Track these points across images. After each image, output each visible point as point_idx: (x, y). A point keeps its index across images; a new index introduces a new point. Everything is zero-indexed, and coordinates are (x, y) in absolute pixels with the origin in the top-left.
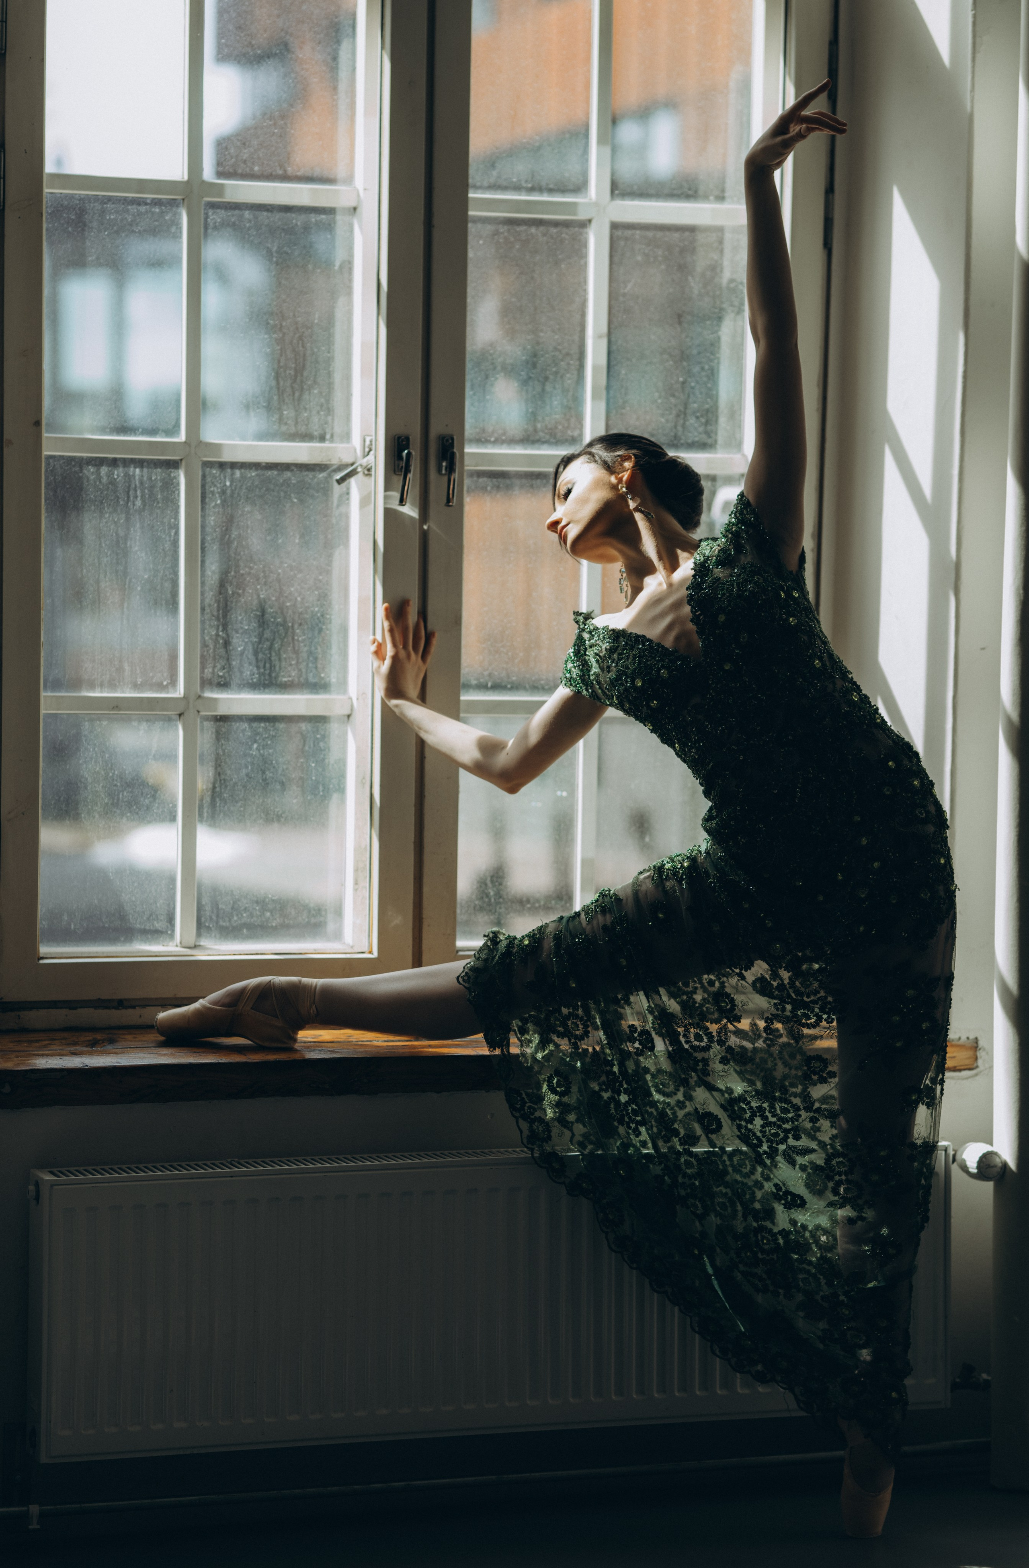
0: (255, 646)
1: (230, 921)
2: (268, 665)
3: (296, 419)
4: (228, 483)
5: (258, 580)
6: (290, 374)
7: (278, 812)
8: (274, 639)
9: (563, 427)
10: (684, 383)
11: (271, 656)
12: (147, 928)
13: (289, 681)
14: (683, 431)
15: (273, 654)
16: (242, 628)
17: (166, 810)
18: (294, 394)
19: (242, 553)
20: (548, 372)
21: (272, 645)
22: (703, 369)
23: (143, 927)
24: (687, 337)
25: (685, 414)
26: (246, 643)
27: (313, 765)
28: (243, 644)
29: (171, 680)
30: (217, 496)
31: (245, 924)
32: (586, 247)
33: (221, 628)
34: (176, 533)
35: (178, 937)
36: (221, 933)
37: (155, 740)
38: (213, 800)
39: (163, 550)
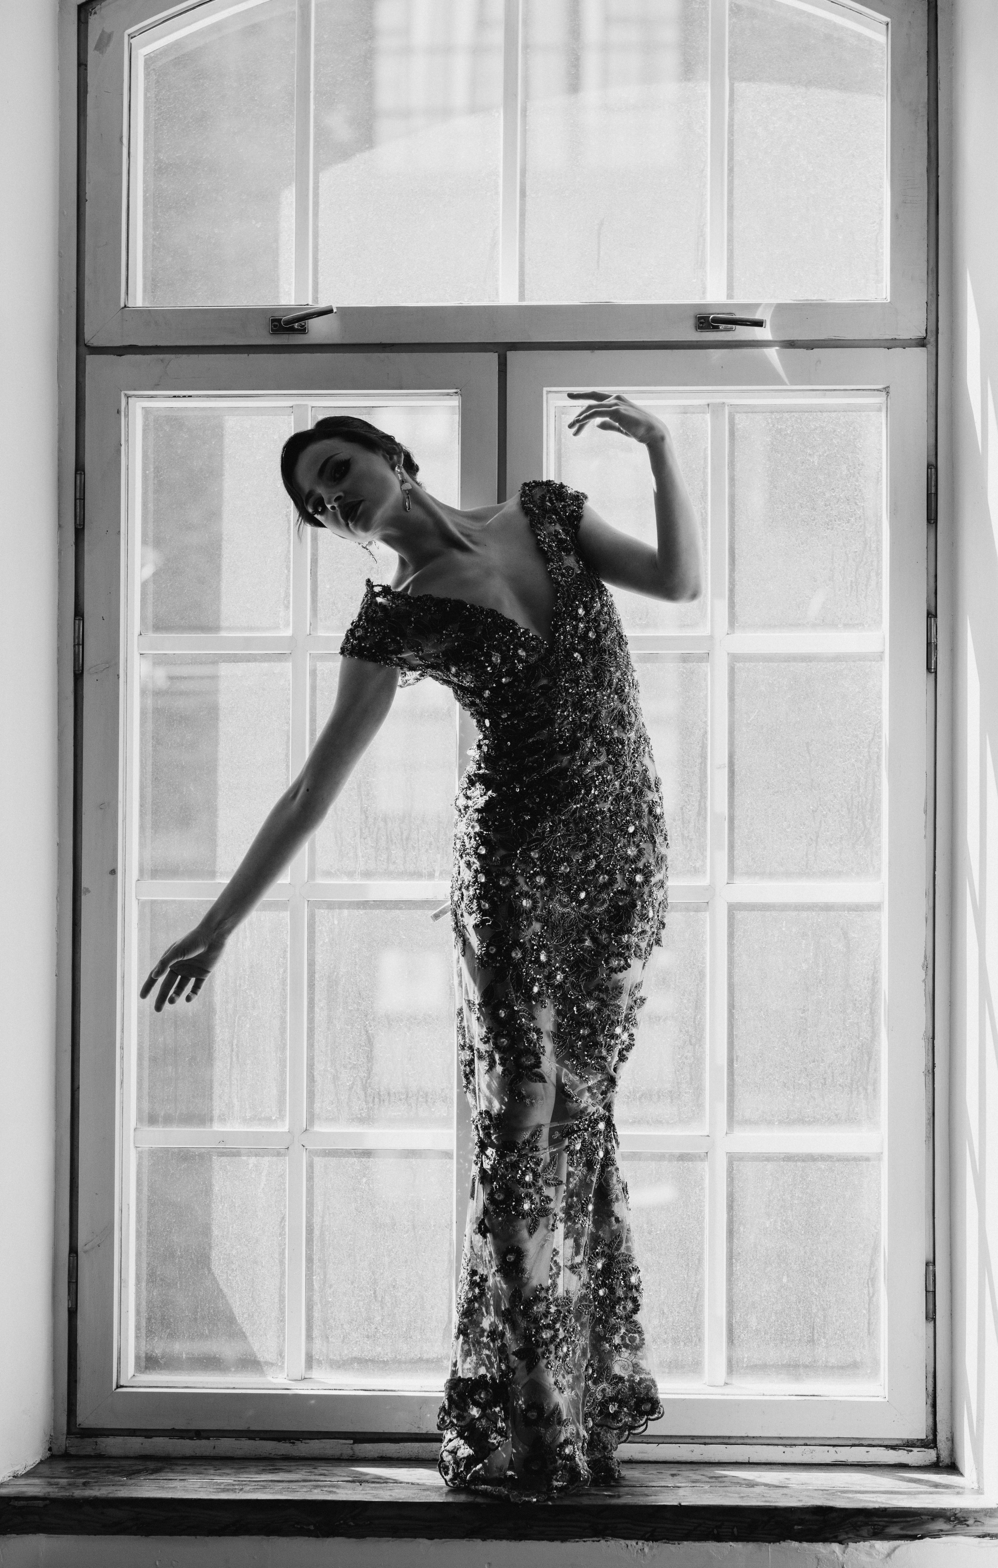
0: (364, 1082)
1: (340, 1355)
3: (405, 858)
4: (336, 922)
7: (388, 1246)
9: (685, 858)
10: (814, 811)
11: (380, 1091)
13: (398, 1115)
14: (815, 860)
15: (383, 1089)
16: (350, 1062)
17: (275, 1243)
18: (402, 833)
19: (350, 990)
22: (835, 796)
24: (817, 765)
25: (817, 842)
26: (355, 1078)
27: (424, 1200)
28: (352, 1079)
29: (280, 1115)
30: (325, 934)
31: (355, 1358)
32: (705, 680)
33: (329, 1064)
34: (285, 972)
35: (286, 1370)
36: (331, 1367)
37: (264, 1174)
38: (322, 1233)
39: (272, 988)
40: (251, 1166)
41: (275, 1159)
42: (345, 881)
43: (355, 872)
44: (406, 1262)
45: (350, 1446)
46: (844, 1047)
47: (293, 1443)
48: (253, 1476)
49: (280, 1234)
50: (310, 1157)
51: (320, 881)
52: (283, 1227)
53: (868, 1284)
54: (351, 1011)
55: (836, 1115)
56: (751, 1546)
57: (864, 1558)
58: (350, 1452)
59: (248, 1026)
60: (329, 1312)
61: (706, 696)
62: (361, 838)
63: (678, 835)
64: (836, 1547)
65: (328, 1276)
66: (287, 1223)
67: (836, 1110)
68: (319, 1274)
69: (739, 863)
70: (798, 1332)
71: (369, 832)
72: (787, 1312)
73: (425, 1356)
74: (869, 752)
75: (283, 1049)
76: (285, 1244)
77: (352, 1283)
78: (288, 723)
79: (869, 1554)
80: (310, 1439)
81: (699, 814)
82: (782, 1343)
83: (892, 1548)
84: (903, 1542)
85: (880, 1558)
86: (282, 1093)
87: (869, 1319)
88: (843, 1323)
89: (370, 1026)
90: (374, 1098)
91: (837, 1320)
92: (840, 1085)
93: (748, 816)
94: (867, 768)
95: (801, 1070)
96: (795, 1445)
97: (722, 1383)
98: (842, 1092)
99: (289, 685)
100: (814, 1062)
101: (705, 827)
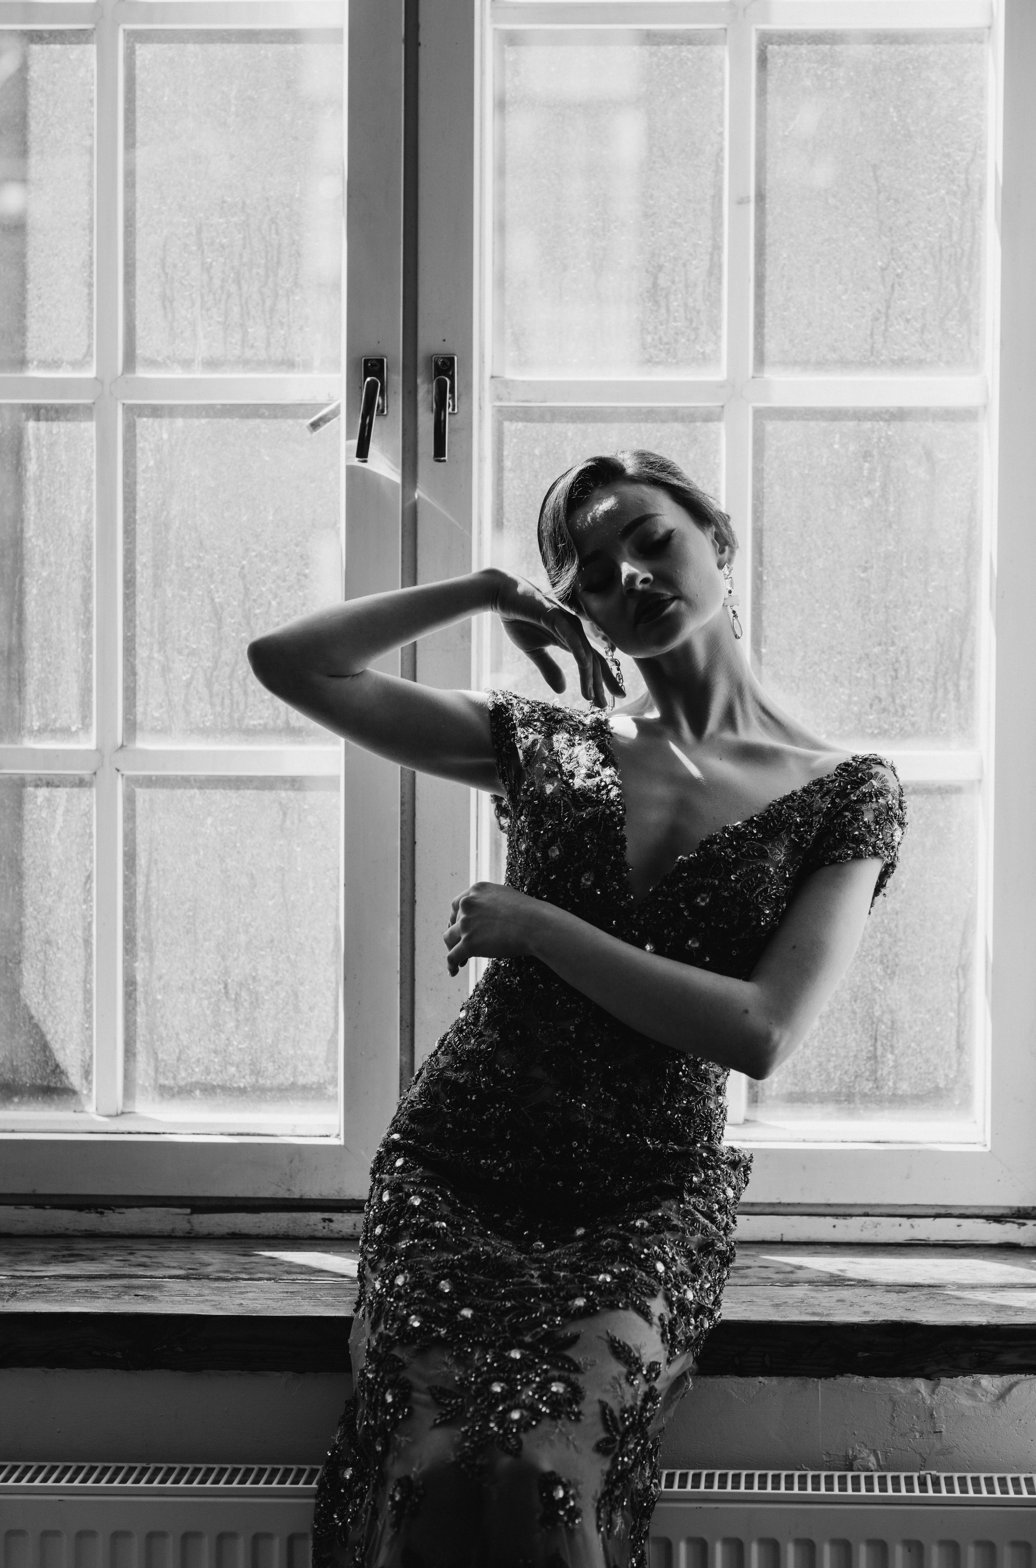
0: (208, 675)
1: (174, 1078)
2: (227, 702)
3: (268, 340)
4: (165, 436)
5: (211, 576)
6: (258, 273)
7: (245, 918)
8: (236, 663)
9: (688, 340)
10: (883, 269)
11: (232, 688)
12: (52, 1085)
13: (260, 725)
14: (885, 342)
15: (236, 685)
16: (187, 647)
17: (77, 913)
18: (264, 302)
19: (187, 537)
20: (662, 258)
21: (233, 671)
22: (915, 246)
23: (45, 1083)
24: (888, 199)
25: (887, 316)
26: (194, 669)
27: (299, 849)
28: (190, 670)
29: (83, 724)
30: (149, 454)
31: (197, 1083)
32: (721, 69)
33: (156, 647)
34: (89, 510)
35: (94, 1101)
36: (162, 1095)
37: (60, 811)
38: (147, 899)
39: (70, 535)
40: (39, 800)
41: (76, 790)
42: (178, 374)
43: (193, 360)
44: (272, 941)
45: (186, 1217)
46: (925, 623)
47: (102, 1213)
48: (36, 1268)
49: (85, 901)
50: (127, 786)
51: (142, 373)
52: (89, 891)
53: (957, 974)
54: (188, 569)
55: (913, 724)
56: (791, 1382)
57: (965, 1401)
58: (187, 1227)
59: (35, 591)
60: (158, 1015)
61: (722, 95)
62: (202, 308)
63: (678, 306)
64: (921, 1384)
65: (156, 963)
66: (94, 885)
67: (913, 716)
68: (142, 959)
69: (771, 347)
70: (854, 1044)
71: (215, 299)
72: (836, 1015)
73: (301, 1081)
74: (967, 179)
75: (87, 625)
76: (92, 916)
77: (192, 972)
78: (91, 135)
79: (972, 1395)
80: (127, 1207)
81: (710, 273)
82: (829, 1061)
83: (1007, 1385)
84: (1023, 1376)
85: (989, 1400)
86: (86, 691)
87: (959, 1026)
88: (920, 1032)
89: (218, 592)
90: (223, 698)
91: (911, 1028)
92: (919, 680)
93: (783, 276)
94: (963, 203)
95: (861, 658)
96: (851, 1216)
97: (741, 1120)
98: (922, 691)
99: (93, 76)
100: (880, 644)
101: (719, 291)
